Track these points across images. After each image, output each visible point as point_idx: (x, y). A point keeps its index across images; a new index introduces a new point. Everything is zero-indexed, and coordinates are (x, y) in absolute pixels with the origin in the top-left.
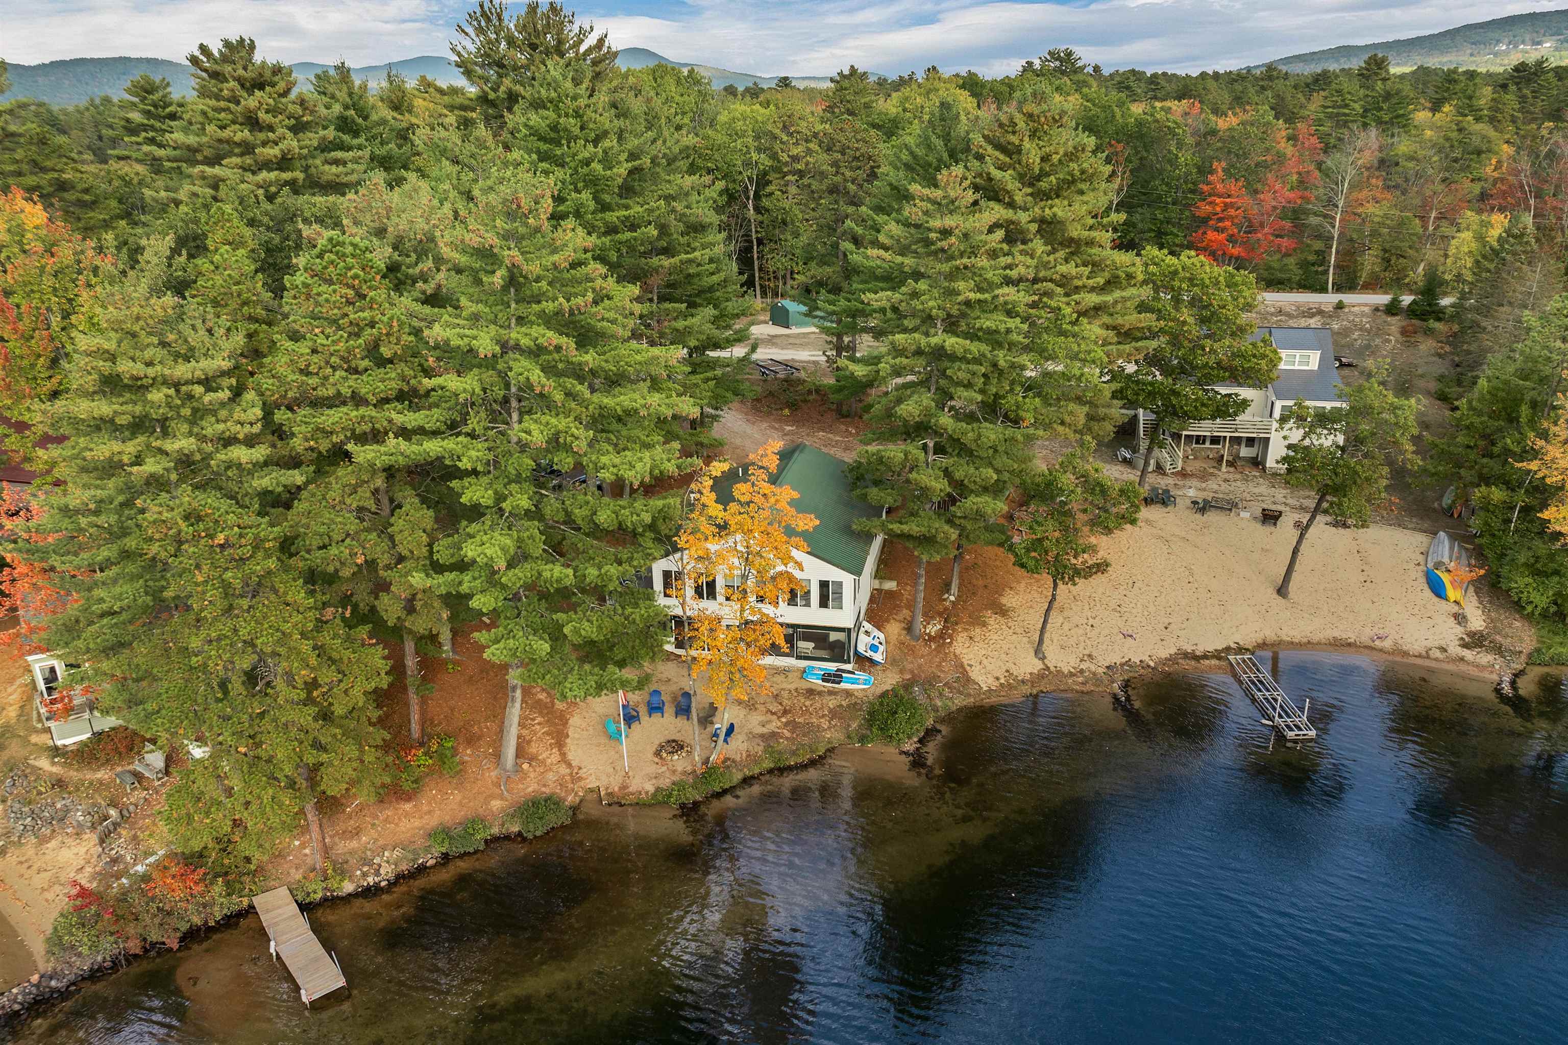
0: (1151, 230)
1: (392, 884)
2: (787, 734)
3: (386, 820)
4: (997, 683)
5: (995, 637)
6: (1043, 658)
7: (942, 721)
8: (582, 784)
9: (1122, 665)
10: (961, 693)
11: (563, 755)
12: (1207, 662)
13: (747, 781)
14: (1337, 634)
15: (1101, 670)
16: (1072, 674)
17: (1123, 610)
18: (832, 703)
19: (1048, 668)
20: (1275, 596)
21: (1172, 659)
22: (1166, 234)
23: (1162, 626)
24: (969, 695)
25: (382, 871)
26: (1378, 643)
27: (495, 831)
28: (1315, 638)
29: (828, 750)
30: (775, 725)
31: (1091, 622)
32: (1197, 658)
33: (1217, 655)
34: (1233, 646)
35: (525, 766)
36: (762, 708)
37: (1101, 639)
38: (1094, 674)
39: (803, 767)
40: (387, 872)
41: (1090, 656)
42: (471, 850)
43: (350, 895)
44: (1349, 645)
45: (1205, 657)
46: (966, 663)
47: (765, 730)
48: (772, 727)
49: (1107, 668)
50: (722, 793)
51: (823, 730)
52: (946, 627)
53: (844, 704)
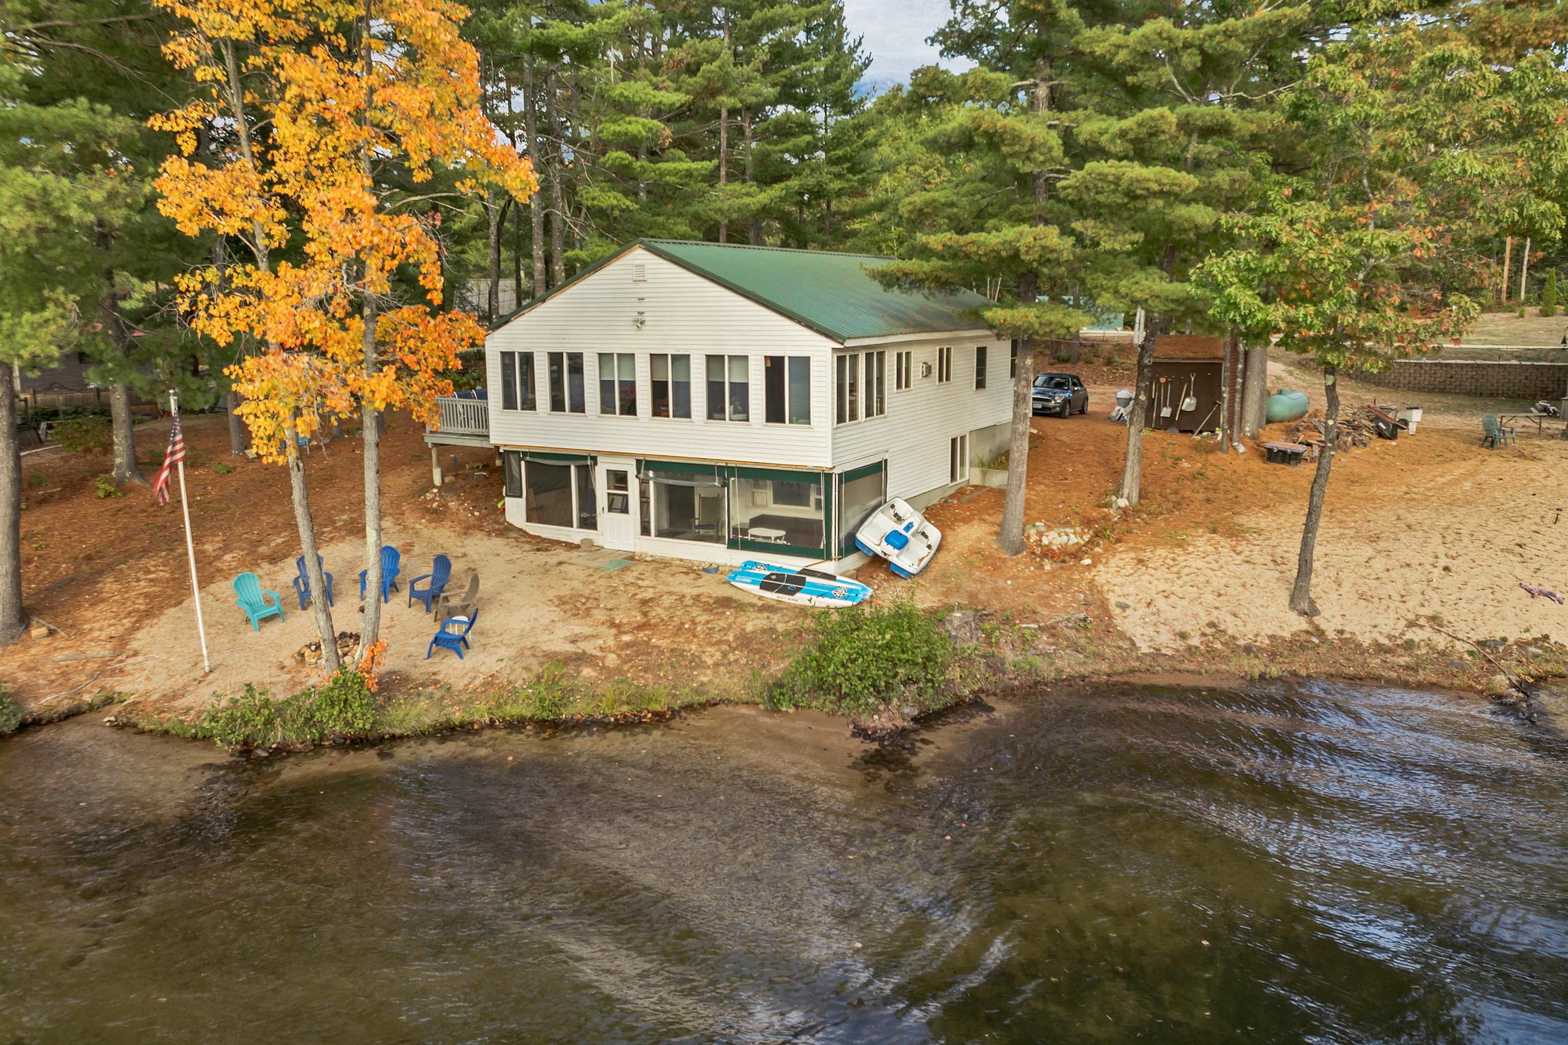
2: (612, 660)
4: (1180, 644)
6: (1311, 612)
7: (1008, 693)
8: (109, 682)
9: (1522, 645)
10: (1079, 650)
13: (444, 731)
15: (1462, 648)
16: (1379, 648)
17: (1528, 553)
18: (753, 623)
19: (1320, 633)
24: (1100, 656)
29: (687, 706)
30: (601, 644)
31: (1444, 562)
35: (39, 637)
36: (600, 615)
37: (1468, 593)
38: (1442, 653)
41: (1433, 618)
46: (1113, 599)
47: (570, 648)
48: (590, 647)
49: (1479, 643)
50: (358, 742)
51: (701, 665)
52: (1090, 542)
53: (780, 627)
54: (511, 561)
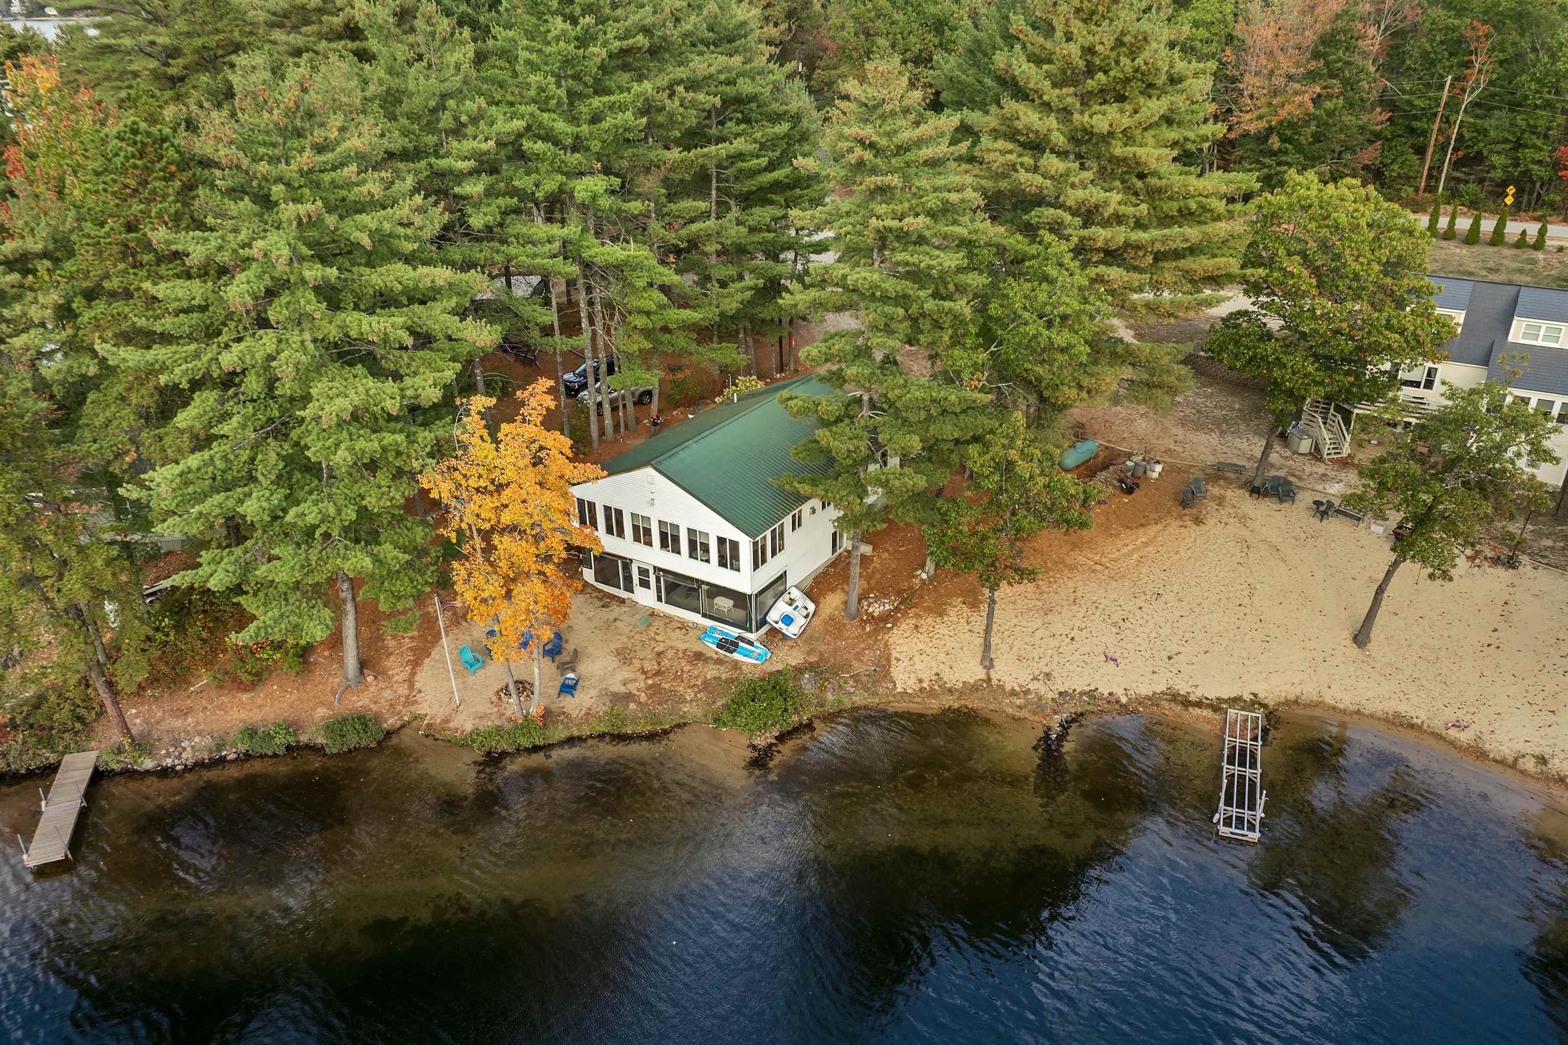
0: (1506, 141)
1: (187, 770)
2: (643, 697)
3: (219, 707)
4: (917, 686)
5: (945, 631)
6: (989, 667)
7: (824, 717)
8: (413, 708)
9: (1082, 694)
10: (867, 690)
11: (413, 674)
12: (1197, 711)
13: (571, 741)
14: (1403, 708)
15: (1050, 695)
16: (1013, 693)
17: (1126, 625)
18: (711, 672)
19: (988, 680)
20: (1349, 642)
21: (1154, 700)
22: (1526, 146)
23: (1165, 655)
24: (876, 694)
25: (184, 755)
26: (1453, 733)
27: (304, 739)
28: (1369, 708)
29: (678, 726)
30: (638, 686)
31: (1075, 633)
32: (1186, 703)
33: (1216, 706)
34: (1247, 697)
35: (370, 679)
36: (637, 664)
37: (1075, 657)
38: (1040, 699)
39: (642, 738)
40: (188, 757)
41: (1048, 675)
42: (270, 753)
43: (148, 771)
44: (1412, 726)
45: (1199, 704)
46: (895, 654)
47: (623, 689)
48: (632, 688)
49: (1060, 694)
50: (536, 749)
51: (684, 701)
52: (897, 609)
53: (724, 676)
54: (590, 619)
